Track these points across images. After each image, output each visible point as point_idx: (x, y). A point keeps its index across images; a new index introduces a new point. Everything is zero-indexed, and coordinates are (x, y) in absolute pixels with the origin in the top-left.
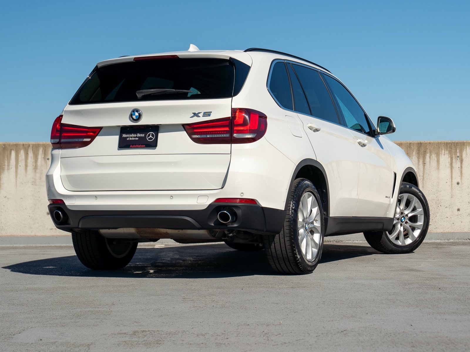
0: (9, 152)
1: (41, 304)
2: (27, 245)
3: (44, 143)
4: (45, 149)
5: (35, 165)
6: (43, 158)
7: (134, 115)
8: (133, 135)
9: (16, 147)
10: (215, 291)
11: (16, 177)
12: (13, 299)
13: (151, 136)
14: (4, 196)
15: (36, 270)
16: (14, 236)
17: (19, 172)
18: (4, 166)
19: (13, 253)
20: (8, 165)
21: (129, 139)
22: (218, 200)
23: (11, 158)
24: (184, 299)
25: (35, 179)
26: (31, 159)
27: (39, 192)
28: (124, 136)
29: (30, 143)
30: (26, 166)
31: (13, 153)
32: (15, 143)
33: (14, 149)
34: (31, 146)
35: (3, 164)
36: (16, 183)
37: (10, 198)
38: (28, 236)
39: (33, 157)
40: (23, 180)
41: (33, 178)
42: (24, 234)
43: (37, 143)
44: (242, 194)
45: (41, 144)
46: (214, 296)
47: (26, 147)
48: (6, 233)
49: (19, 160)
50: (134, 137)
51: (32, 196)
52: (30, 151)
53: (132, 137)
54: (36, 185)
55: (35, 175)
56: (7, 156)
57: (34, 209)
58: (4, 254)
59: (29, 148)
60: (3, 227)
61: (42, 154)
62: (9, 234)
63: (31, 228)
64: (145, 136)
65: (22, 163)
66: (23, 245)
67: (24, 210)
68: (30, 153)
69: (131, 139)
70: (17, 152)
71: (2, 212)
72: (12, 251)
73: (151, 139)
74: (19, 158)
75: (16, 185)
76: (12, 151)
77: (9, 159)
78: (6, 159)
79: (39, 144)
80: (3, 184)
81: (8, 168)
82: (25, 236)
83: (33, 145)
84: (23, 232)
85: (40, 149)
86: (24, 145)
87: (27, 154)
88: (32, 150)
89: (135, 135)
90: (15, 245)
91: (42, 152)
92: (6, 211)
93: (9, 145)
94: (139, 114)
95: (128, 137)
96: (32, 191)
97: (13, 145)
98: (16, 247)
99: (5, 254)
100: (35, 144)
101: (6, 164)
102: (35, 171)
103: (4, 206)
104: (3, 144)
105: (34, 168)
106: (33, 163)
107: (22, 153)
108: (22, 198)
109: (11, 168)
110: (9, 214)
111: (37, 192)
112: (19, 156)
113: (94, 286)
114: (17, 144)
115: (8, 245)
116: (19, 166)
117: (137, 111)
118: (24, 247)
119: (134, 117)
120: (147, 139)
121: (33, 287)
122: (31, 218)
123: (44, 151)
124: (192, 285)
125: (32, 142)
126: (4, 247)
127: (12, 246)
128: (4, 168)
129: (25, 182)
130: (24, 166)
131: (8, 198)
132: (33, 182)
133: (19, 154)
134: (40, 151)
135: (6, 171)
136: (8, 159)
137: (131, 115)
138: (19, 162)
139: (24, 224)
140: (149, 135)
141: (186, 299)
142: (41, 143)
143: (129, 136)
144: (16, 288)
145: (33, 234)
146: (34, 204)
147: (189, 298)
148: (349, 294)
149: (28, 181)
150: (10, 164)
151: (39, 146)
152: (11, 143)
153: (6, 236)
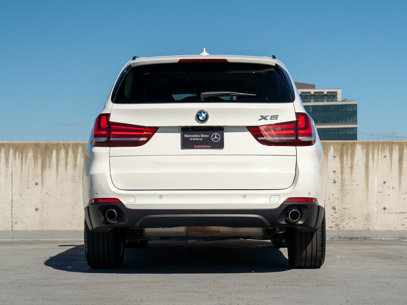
0: (50, 151)
1: (74, 299)
2: (67, 239)
3: (84, 142)
4: (84, 148)
5: (74, 163)
6: (82, 156)
7: (201, 116)
8: (196, 136)
9: (57, 146)
10: (241, 288)
11: (57, 175)
12: (48, 294)
13: (216, 137)
14: (45, 193)
15: (73, 264)
16: (55, 231)
17: (60, 170)
18: (46, 165)
19: (53, 247)
20: (49, 164)
21: (192, 139)
22: (290, 199)
23: (52, 157)
24: (211, 296)
25: (74, 177)
26: (71, 157)
27: (78, 189)
28: (186, 136)
29: (70, 142)
30: (66, 164)
31: (54, 152)
32: (56, 143)
33: (55, 148)
34: (71, 145)
35: (45, 163)
36: (57, 181)
37: (51, 195)
38: (67, 230)
39: (72, 156)
40: (63, 178)
41: (72, 176)
42: (64, 229)
43: (76, 143)
44: (309, 194)
45: (80, 144)
46: (240, 294)
47: (66, 147)
48: (48, 228)
49: (60, 159)
50: (198, 138)
51: (72, 193)
52: (70, 150)
53: (195, 137)
54: (76, 183)
55: (75, 173)
56: (49, 155)
57: (74, 205)
58: (44, 248)
59: (69, 147)
60: (44, 222)
61: (81, 152)
62: (50, 229)
63: (71, 223)
64: (210, 136)
65: (62, 162)
66: (64, 240)
67: (64, 206)
68: (70, 152)
69: (194, 139)
70: (58, 151)
71: (44, 208)
72: (52, 245)
73: (216, 140)
74: (60, 157)
75: (57, 183)
76: (53, 150)
77: (51, 157)
78: (48, 157)
79: (78, 144)
80: (44, 181)
81: (50, 166)
82: (65, 230)
83: (73, 144)
84: (63, 227)
85: (79, 148)
86: (65, 144)
87: (67, 153)
88: (72, 149)
89: (199, 136)
90: (56, 240)
91: (81, 151)
92: (47, 207)
93: (51, 144)
94: (206, 115)
95: (191, 138)
96: (71, 188)
97: (54, 144)
98: (57, 241)
99: (46, 248)
100: (75, 144)
101: (48, 162)
102: (75, 169)
103: (45, 202)
104: (45, 144)
105: (73, 166)
106: (73, 161)
107: (63, 152)
108: (62, 195)
109: (52, 166)
110: (50, 210)
111: (77, 189)
112: (60, 154)
113: (125, 282)
114: (58, 144)
115: (49, 240)
116: (60, 164)
117: (204, 113)
118: (64, 241)
119: (201, 118)
120: (212, 140)
121: (68, 282)
122: (70, 214)
123: (83, 150)
124: (219, 282)
125: (72, 142)
126: (45, 241)
127: (53, 240)
128: (46, 166)
129: (65, 180)
130: (64, 164)
131: (49, 195)
132: (73, 179)
133: (60, 153)
134: (79, 150)
135: (47, 169)
136: (49, 158)
137: (198, 116)
138: (60, 161)
139: (64, 220)
140: (214, 136)
141: (213, 297)
142: (80, 142)
143: (192, 136)
144: (52, 283)
145: (72, 229)
146: (73, 200)
147: (215, 296)
148: (373, 293)
149: (68, 179)
150: (51, 162)
151: (78, 145)
152: (53, 142)
153: (48, 230)
